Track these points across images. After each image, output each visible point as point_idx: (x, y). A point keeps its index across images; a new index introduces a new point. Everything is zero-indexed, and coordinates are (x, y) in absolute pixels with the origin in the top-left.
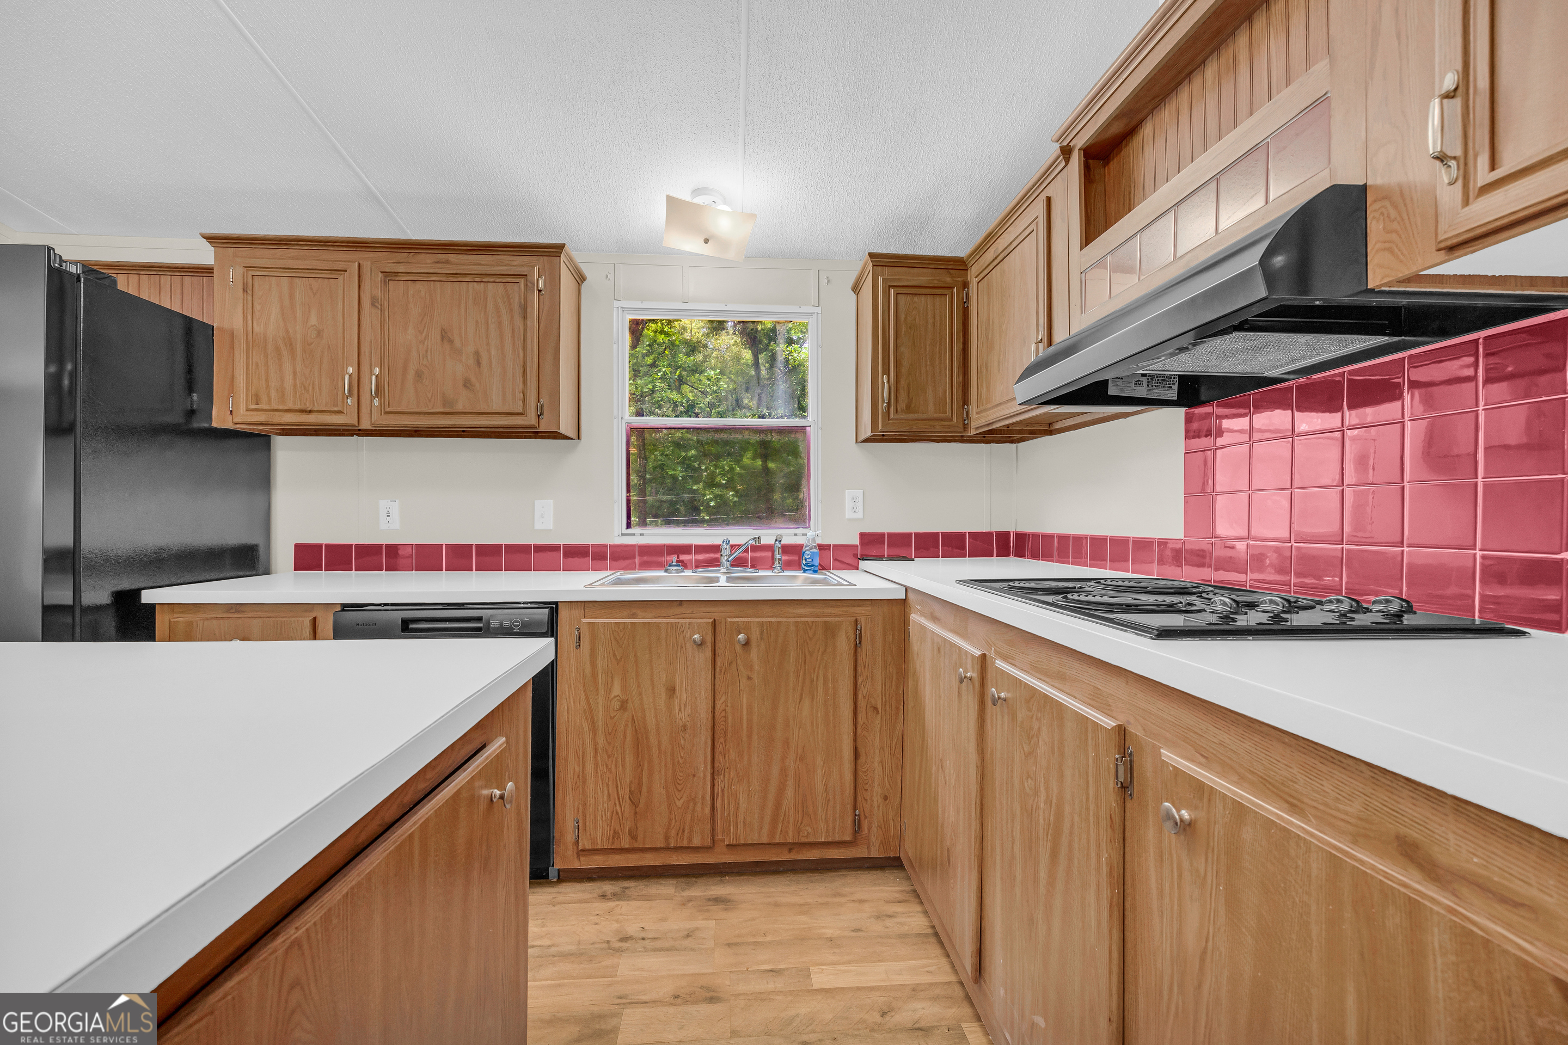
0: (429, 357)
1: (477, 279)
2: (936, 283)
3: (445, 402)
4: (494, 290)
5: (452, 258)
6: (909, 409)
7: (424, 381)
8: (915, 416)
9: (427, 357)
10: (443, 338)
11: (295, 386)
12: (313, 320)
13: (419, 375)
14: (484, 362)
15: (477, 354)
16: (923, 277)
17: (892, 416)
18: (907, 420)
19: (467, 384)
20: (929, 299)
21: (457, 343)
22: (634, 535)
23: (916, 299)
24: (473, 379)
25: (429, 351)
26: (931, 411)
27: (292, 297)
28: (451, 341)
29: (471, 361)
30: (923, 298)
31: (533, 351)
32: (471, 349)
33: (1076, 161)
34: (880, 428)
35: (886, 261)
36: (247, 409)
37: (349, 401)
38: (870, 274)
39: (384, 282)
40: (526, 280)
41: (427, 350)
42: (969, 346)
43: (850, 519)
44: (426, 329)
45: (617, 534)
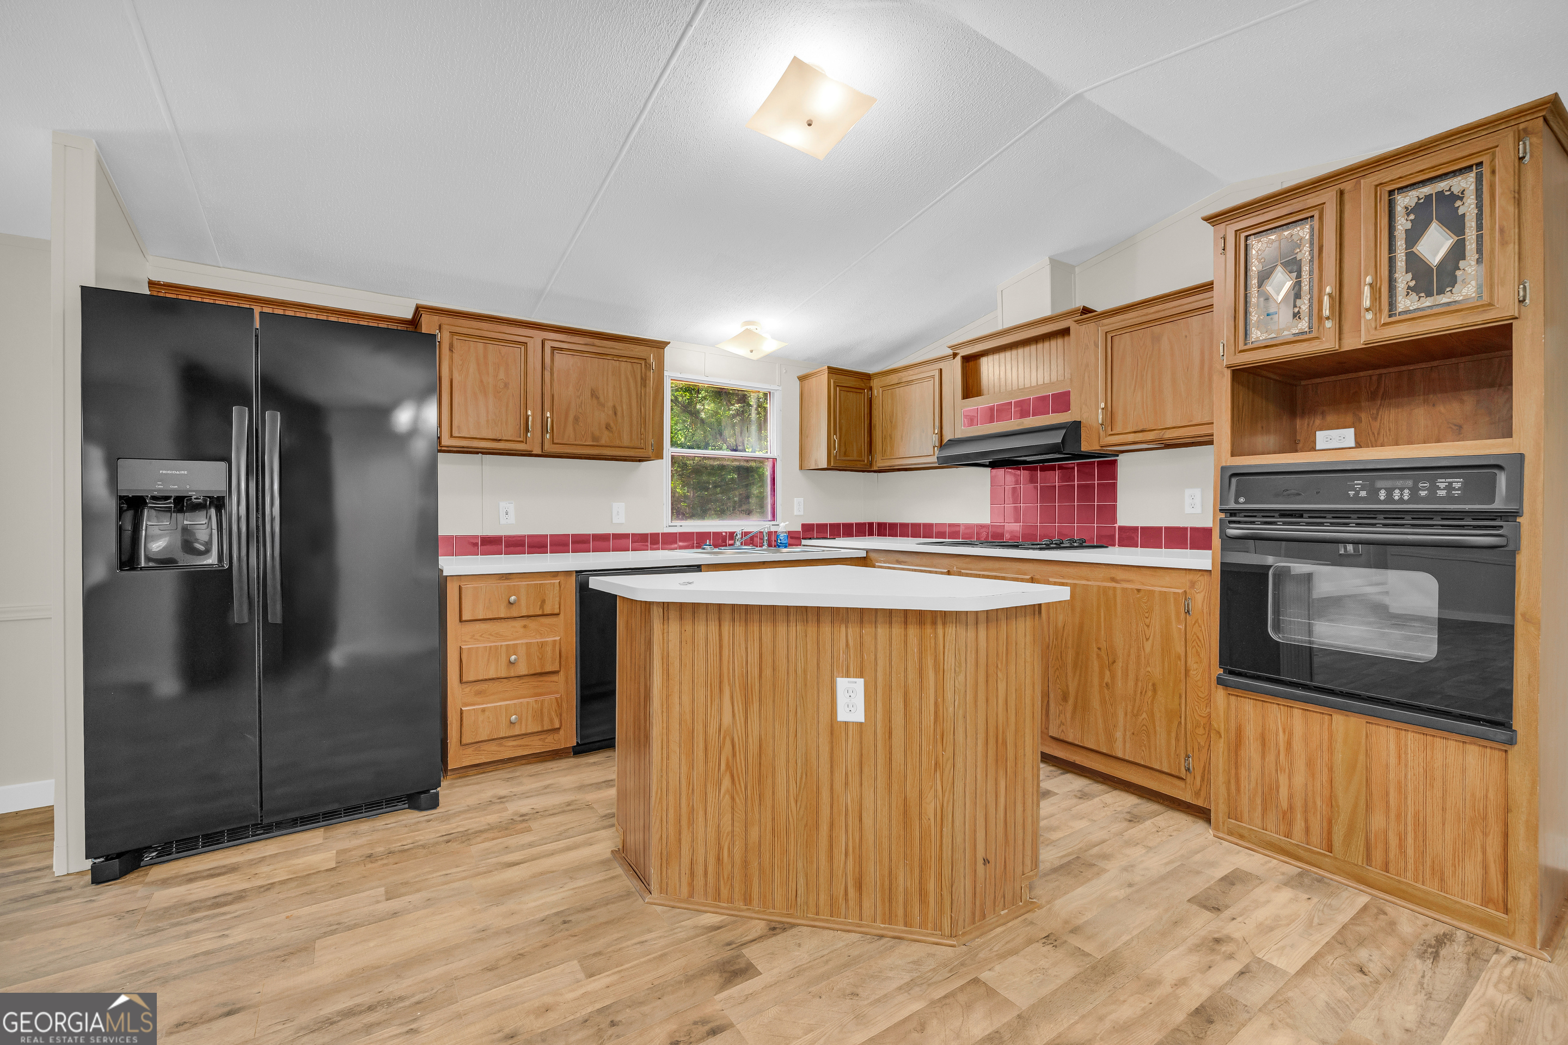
0: (584, 407)
1: (615, 359)
2: (858, 386)
3: (595, 438)
4: (625, 367)
5: (597, 342)
6: (845, 454)
7: (580, 423)
8: (849, 458)
9: (582, 407)
10: (592, 395)
11: (488, 421)
12: (502, 375)
13: (576, 419)
14: (619, 413)
15: (614, 407)
16: (851, 382)
17: (838, 458)
18: (844, 460)
19: (608, 427)
20: (854, 394)
21: (602, 399)
22: (675, 526)
23: (848, 394)
24: (612, 424)
26: (855, 457)
27: (485, 357)
28: (598, 398)
29: (611, 412)
30: (851, 393)
31: (650, 408)
32: (610, 404)
33: (958, 358)
34: (832, 464)
35: (832, 371)
36: (451, 436)
37: (529, 434)
38: (825, 377)
39: (552, 354)
40: (650, 362)
41: (582, 402)
42: (873, 422)
43: (798, 516)
44: (581, 389)
45: (665, 526)
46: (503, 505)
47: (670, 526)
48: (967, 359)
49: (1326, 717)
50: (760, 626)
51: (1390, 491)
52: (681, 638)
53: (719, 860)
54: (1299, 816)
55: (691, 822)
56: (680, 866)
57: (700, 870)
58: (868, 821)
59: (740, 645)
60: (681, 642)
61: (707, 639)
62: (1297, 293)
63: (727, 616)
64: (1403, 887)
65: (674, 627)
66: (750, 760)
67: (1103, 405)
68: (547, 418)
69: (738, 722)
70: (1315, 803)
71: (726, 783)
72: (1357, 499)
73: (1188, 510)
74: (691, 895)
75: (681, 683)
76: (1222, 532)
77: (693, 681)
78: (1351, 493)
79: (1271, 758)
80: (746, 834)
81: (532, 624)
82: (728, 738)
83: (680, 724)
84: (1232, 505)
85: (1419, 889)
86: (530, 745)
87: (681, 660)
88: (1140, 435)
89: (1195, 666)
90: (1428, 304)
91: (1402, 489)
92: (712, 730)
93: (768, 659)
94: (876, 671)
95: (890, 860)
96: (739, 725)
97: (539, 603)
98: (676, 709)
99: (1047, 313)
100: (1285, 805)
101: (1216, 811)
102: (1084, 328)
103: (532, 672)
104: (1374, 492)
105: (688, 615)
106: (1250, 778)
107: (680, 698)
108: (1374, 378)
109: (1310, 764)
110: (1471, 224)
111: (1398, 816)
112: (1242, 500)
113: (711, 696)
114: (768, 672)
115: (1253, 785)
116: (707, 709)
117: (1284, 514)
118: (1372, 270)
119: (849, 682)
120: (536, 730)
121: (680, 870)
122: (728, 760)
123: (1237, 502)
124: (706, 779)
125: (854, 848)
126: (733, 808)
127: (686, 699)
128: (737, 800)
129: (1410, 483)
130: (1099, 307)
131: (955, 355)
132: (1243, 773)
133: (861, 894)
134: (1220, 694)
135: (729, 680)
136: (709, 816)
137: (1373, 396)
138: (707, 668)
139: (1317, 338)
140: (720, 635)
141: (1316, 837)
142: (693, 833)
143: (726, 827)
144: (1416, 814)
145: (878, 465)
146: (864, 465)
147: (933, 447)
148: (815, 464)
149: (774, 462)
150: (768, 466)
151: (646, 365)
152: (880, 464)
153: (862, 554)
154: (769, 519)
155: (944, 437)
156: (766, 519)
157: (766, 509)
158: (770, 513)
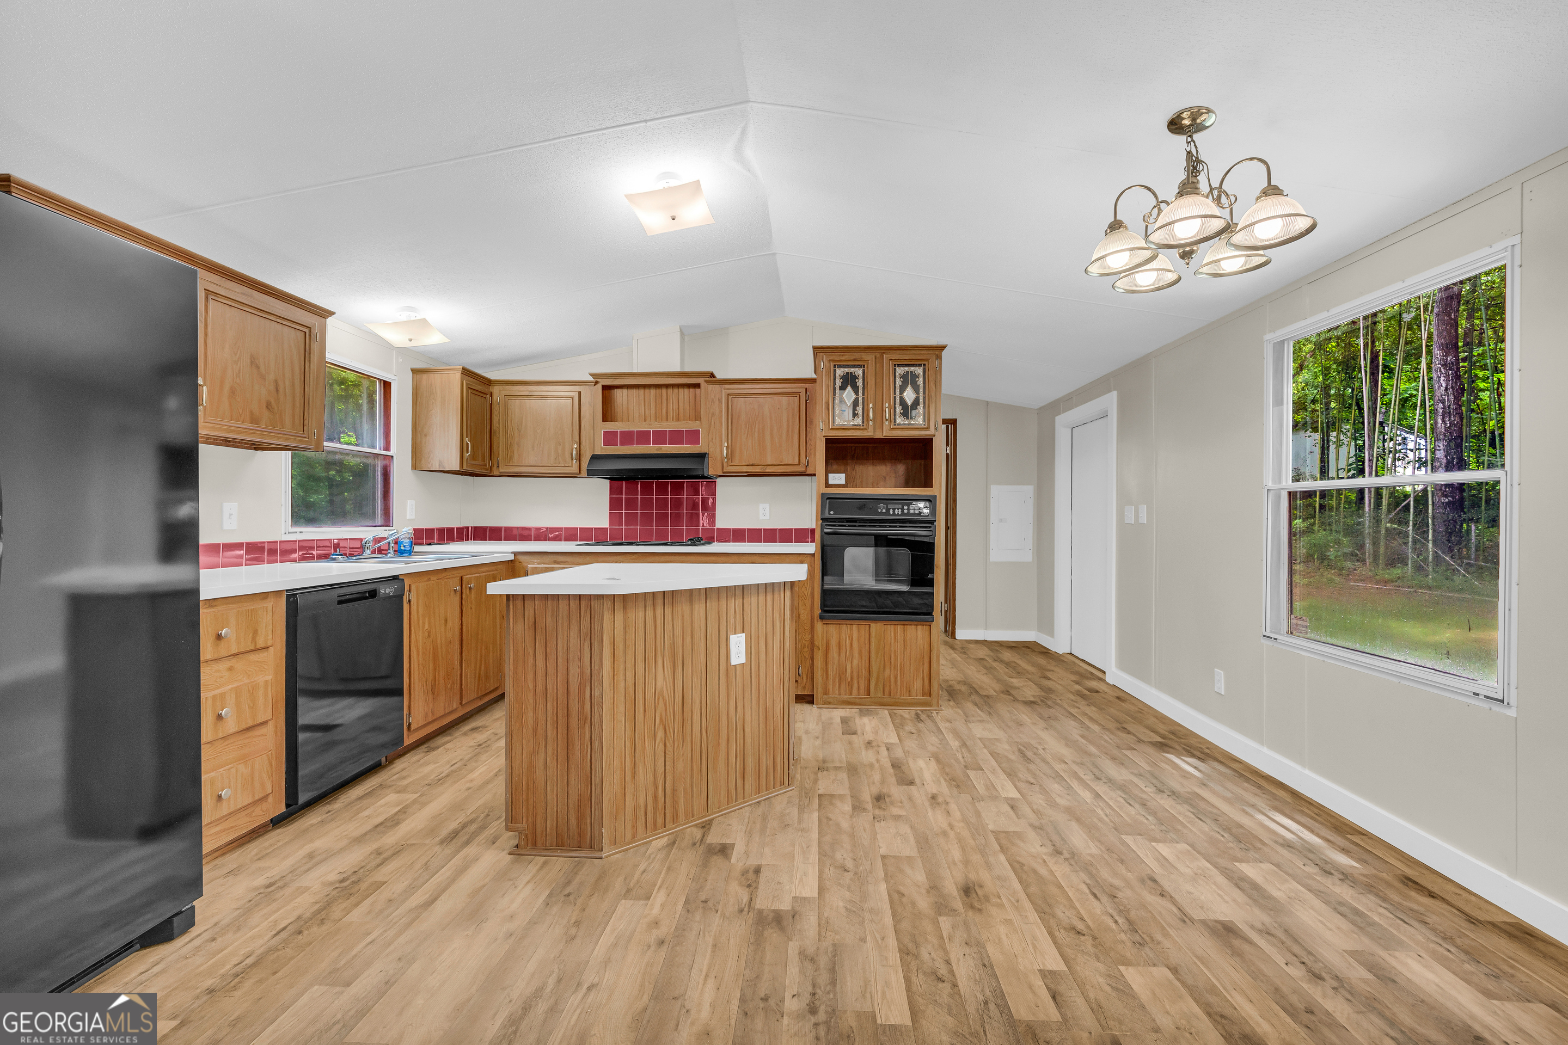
0: (241, 377)
1: (275, 320)
2: (482, 391)
3: (254, 419)
5: (255, 294)
6: (474, 458)
7: (237, 397)
8: (476, 461)
9: (239, 376)
10: (252, 363)
13: (233, 391)
14: (281, 390)
15: (276, 381)
16: (478, 386)
17: (469, 462)
18: (472, 463)
19: (269, 405)
21: (262, 369)
22: (296, 532)
23: (476, 397)
24: (273, 403)
25: (241, 372)
26: (480, 461)
28: (258, 367)
29: (272, 388)
30: (479, 398)
31: (313, 388)
32: (271, 377)
33: (599, 387)
34: (465, 467)
35: (466, 372)
38: (458, 376)
39: (207, 298)
40: (310, 332)
41: (239, 371)
42: (494, 428)
43: (410, 520)
44: (239, 352)
45: (283, 532)
47: (289, 533)
48: (605, 388)
49: (867, 626)
50: (682, 606)
51: (894, 510)
52: (625, 625)
53: (655, 797)
54: (855, 682)
55: (634, 774)
56: (625, 815)
57: (641, 812)
58: (748, 730)
59: (668, 622)
60: (625, 628)
61: (645, 622)
62: (855, 404)
63: (659, 601)
64: (897, 700)
65: (619, 616)
66: (677, 712)
67: (726, 444)
69: (668, 683)
70: (862, 672)
71: (660, 734)
72: (882, 514)
73: (762, 517)
74: (634, 836)
75: (625, 662)
76: (822, 530)
77: (635, 659)
78: (879, 510)
79: (843, 654)
80: (674, 768)
81: (239, 664)
82: (661, 698)
83: (625, 696)
84: (827, 515)
85: (902, 699)
86: (235, 826)
87: (625, 642)
88: (751, 467)
89: (803, 611)
90: (906, 422)
91: (898, 509)
92: (650, 695)
93: (688, 631)
94: (751, 626)
95: (759, 751)
96: (668, 686)
97: (251, 635)
98: (621, 685)
99: (677, 369)
100: (849, 678)
101: (817, 695)
102: (711, 387)
103: (243, 726)
104: (888, 510)
105: (630, 604)
106: (833, 669)
107: (625, 675)
108: (853, 448)
109: (860, 653)
110: (921, 390)
111: (894, 668)
112: (832, 513)
113: (649, 668)
114: (688, 640)
115: (834, 672)
116: (645, 679)
117: (849, 520)
118: (888, 401)
119: (738, 637)
120: (246, 803)
121: (625, 819)
122: (661, 715)
123: (830, 514)
124: (645, 736)
125: (740, 751)
126: (665, 752)
127: (629, 675)
128: (668, 744)
129: (900, 506)
130: (719, 376)
131: (596, 383)
132: (830, 667)
133: (744, 781)
134: (819, 626)
135: (661, 651)
136: (648, 765)
137: (853, 458)
138: (645, 645)
139: (866, 429)
140: (655, 617)
141: (862, 691)
142: (635, 784)
143: (660, 770)
144: (901, 664)
145: (501, 470)
146: (486, 469)
147: (572, 459)
148: (438, 465)
149: (389, 460)
150: (379, 464)
151: (310, 335)
152: (503, 470)
153: (511, 557)
154: (379, 524)
155: (582, 452)
156: (376, 524)
157: (374, 513)
158: (381, 517)
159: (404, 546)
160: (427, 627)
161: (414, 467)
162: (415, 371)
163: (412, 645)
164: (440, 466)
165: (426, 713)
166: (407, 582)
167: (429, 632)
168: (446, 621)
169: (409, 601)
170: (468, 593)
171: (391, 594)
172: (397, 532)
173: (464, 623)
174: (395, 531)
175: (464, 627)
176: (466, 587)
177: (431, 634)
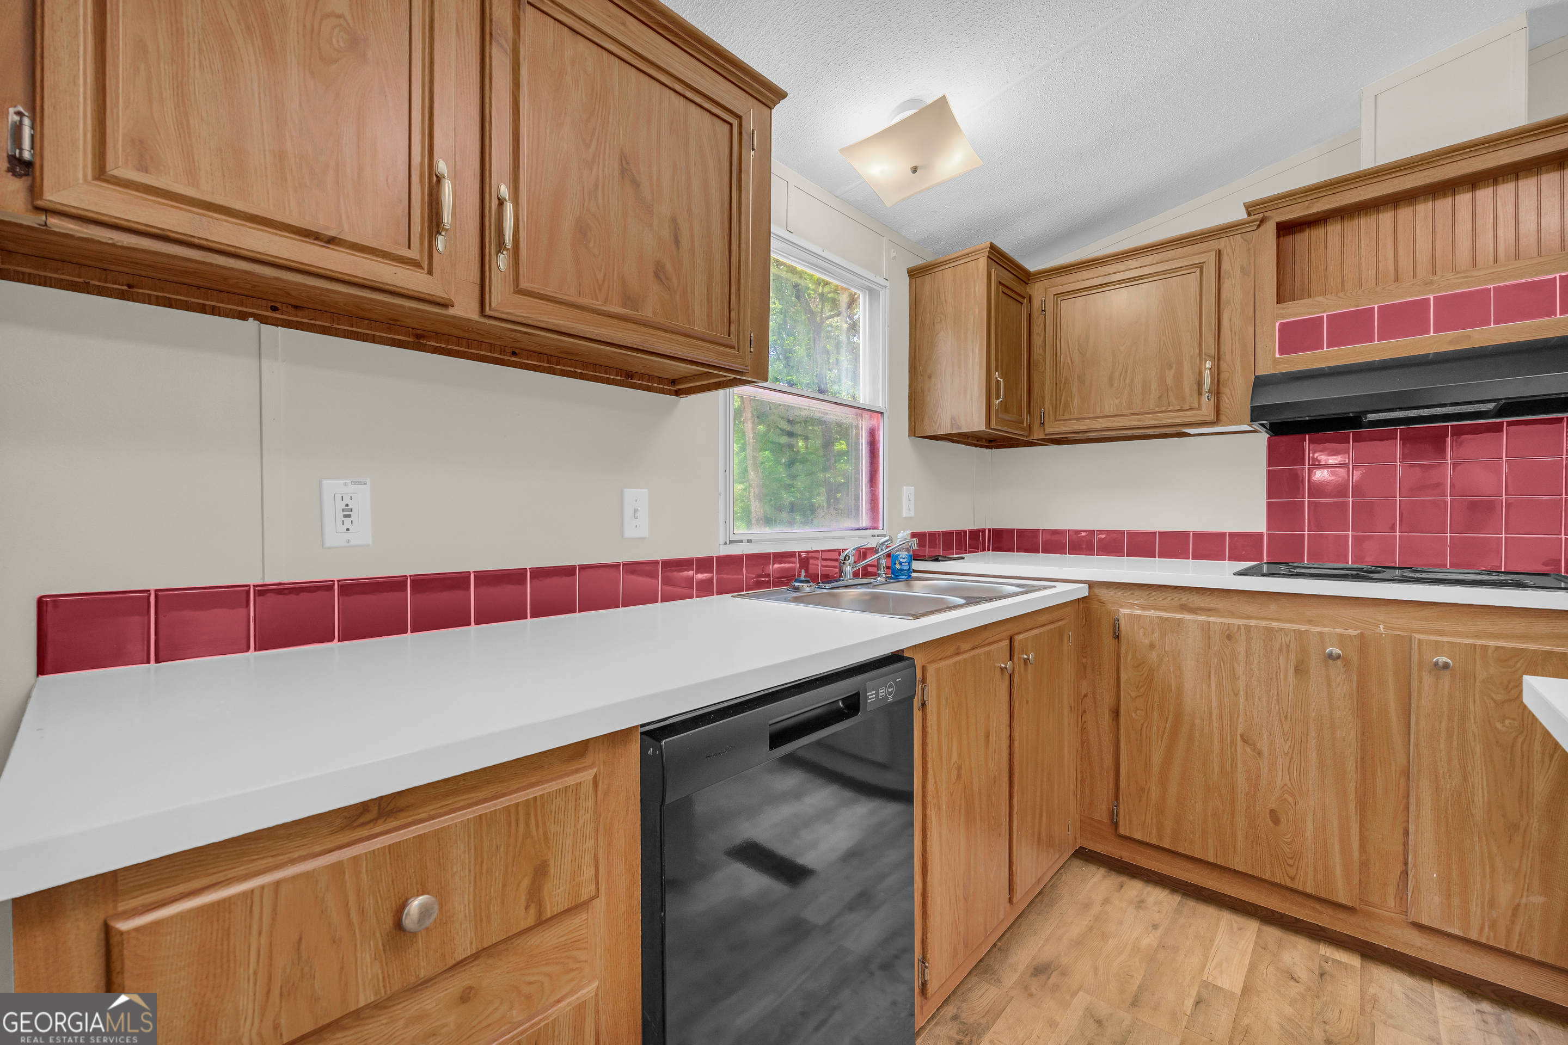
0: (600, 201)
1: (676, 87)
2: (1017, 290)
6: (1006, 408)
7: (592, 245)
8: (1009, 416)
9: (596, 197)
10: (623, 171)
14: (685, 242)
15: (674, 221)
17: (999, 414)
18: (1005, 420)
19: (660, 273)
20: (1014, 303)
21: (645, 189)
22: (741, 541)
23: (1009, 300)
24: (669, 267)
25: (600, 188)
26: (1015, 413)
28: (636, 184)
29: (666, 233)
30: (1012, 301)
31: (748, 246)
32: (664, 210)
35: (996, 256)
36: (101, 173)
37: (440, 242)
40: (740, 125)
41: (596, 185)
42: (1035, 356)
43: (906, 518)
44: (595, 141)
45: (722, 542)
46: (334, 488)
47: (731, 542)
48: (1283, 229)
68: (501, 202)
97: (526, 883)
131: (1261, 220)
145: (1049, 430)
146: (1023, 429)
147: (1200, 394)
148: (949, 424)
149: (878, 420)
150: (865, 425)
151: (740, 133)
152: (1053, 428)
153: (1083, 591)
154: (864, 525)
155: (1224, 376)
156: (860, 526)
157: (857, 508)
158: (866, 514)
159: (901, 564)
160: (955, 757)
161: (913, 432)
162: (914, 273)
163: (928, 805)
164: (952, 425)
165: (955, 949)
166: (919, 661)
167: (959, 769)
168: (987, 737)
169: (924, 705)
170: (1022, 670)
171: (890, 699)
172: (891, 540)
173: (1016, 735)
174: (887, 538)
175: (1016, 744)
176: (1019, 658)
177: (963, 772)
